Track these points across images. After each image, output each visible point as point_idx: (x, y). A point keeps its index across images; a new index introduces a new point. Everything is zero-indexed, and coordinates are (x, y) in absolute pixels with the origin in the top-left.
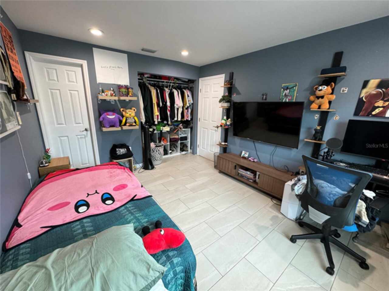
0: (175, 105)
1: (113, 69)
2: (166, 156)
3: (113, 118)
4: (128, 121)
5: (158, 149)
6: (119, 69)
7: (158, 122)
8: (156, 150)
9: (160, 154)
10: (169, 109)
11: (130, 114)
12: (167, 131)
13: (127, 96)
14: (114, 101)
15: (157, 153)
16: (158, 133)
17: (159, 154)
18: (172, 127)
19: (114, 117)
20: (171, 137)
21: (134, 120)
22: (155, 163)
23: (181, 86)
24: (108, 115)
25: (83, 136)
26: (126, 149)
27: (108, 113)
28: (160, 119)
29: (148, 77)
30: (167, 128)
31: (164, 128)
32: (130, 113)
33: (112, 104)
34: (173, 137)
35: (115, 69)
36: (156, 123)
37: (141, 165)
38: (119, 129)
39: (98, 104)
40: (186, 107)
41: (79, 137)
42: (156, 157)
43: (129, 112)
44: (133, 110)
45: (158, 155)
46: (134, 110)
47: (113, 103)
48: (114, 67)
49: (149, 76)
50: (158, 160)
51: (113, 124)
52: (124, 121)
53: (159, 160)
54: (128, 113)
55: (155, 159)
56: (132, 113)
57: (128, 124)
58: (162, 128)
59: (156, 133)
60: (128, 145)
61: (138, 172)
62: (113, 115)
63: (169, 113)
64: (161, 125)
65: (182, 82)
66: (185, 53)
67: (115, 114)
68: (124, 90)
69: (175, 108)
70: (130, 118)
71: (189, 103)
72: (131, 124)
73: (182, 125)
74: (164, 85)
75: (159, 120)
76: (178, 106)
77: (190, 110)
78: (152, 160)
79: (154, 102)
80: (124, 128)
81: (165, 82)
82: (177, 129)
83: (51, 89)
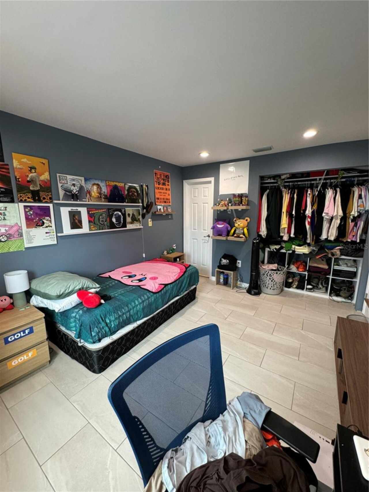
0: (324, 215)
1: (234, 180)
2: (299, 291)
4: (237, 232)
5: (269, 272)
6: (239, 178)
7: (290, 238)
8: (266, 273)
9: (272, 281)
10: (309, 220)
11: (239, 225)
12: (304, 254)
13: (240, 205)
14: (230, 211)
15: (268, 278)
16: (289, 254)
17: (270, 281)
18: (314, 248)
19: (222, 226)
20: (310, 265)
21: (242, 231)
22: (264, 289)
23: (354, 181)
24: (219, 224)
25: (206, 241)
26: (228, 261)
27: (219, 222)
28: (294, 234)
30: (304, 249)
31: (297, 247)
33: (229, 214)
34: (316, 265)
35: (235, 179)
36: (286, 238)
37: (247, 285)
38: (224, 238)
39: (218, 213)
40: (351, 217)
41: (204, 241)
42: (266, 283)
43: (239, 222)
44: (245, 221)
45: (269, 281)
46: (247, 220)
48: (235, 177)
49: (288, 176)
50: (269, 288)
51: (220, 233)
52: (232, 231)
53: (270, 289)
54: (237, 223)
55: (264, 285)
56: (241, 224)
57: (235, 235)
58: (293, 246)
59: (285, 253)
60: (237, 258)
61: (236, 291)
62: (222, 224)
63: (308, 227)
64: (294, 243)
66: (310, 134)
67: (225, 224)
68: (237, 199)
69: (324, 219)
70: (239, 228)
71: (357, 209)
72: (239, 235)
73: (341, 249)
74: (313, 184)
75: (292, 235)
76: (328, 216)
77: (361, 224)
78: (261, 286)
79: (283, 211)
80: (230, 238)
81: (318, 179)
82: (325, 253)
83: (194, 203)
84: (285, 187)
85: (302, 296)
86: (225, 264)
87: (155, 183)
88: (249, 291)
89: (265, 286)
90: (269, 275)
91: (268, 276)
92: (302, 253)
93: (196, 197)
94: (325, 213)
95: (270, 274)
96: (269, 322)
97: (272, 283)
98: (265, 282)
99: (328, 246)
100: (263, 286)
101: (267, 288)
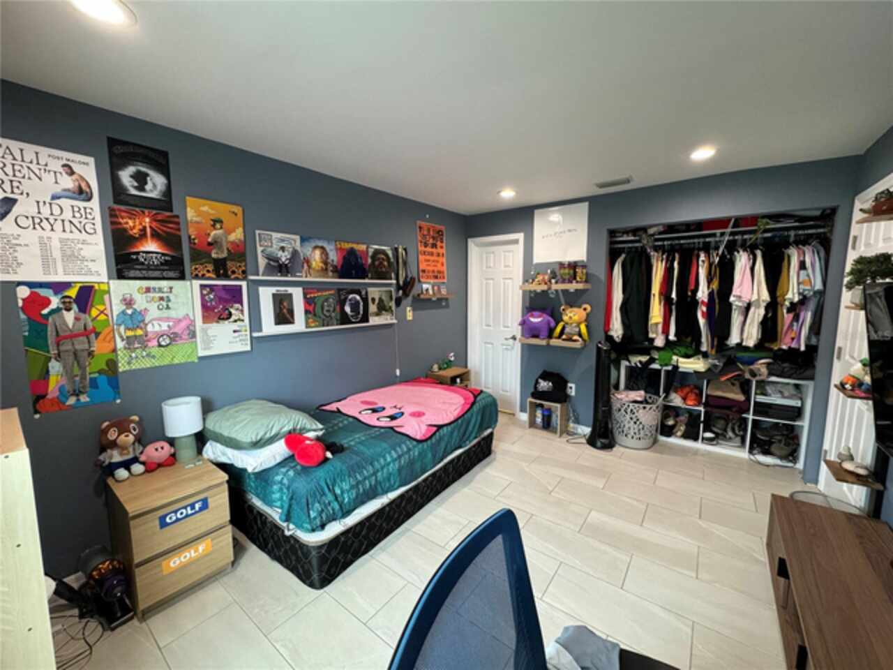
0: (732, 299)
2: (690, 444)
3: (540, 322)
4: (567, 330)
6: (570, 233)
7: (668, 343)
8: (624, 408)
9: (635, 423)
10: (704, 309)
12: (696, 372)
13: (571, 282)
14: (555, 292)
15: (628, 417)
16: (667, 372)
17: (632, 422)
18: (716, 362)
19: (539, 320)
20: (709, 393)
21: (577, 330)
22: (620, 438)
23: (789, 236)
24: (533, 316)
25: (509, 347)
26: (550, 384)
27: (534, 313)
28: (676, 335)
29: (660, 233)
30: (696, 363)
31: (681, 360)
32: (572, 315)
33: (551, 298)
34: (720, 394)
35: (561, 235)
36: (660, 342)
37: (587, 430)
38: (544, 343)
39: (530, 297)
40: (787, 303)
41: (504, 347)
42: (624, 426)
43: (571, 312)
44: (581, 310)
45: (629, 422)
46: (585, 309)
47: (552, 296)
48: (561, 233)
49: (661, 229)
50: (630, 436)
51: (535, 333)
52: (559, 329)
53: (633, 437)
54: (567, 315)
55: (621, 430)
56: (574, 315)
57: (564, 337)
58: (675, 358)
59: (659, 371)
60: (568, 378)
61: (567, 441)
62: (539, 317)
63: (702, 321)
64: (675, 351)
65: (795, 222)
66: (703, 154)
67: (545, 315)
68: (567, 271)
69: (734, 307)
70: (571, 324)
71: (799, 289)
72: (570, 336)
73: (768, 364)
74: (709, 242)
75: (672, 337)
76: (740, 301)
77: (807, 316)
78: (614, 431)
79: (653, 292)
80: (554, 342)
81: (718, 235)
82: (736, 371)
83: (487, 279)
84: (656, 249)
85: (696, 452)
86: (545, 389)
87: (419, 244)
88: (592, 441)
89: (623, 432)
90: (629, 410)
91: (626, 413)
92: (691, 371)
93: (490, 267)
94: (734, 296)
95: (632, 410)
96: (635, 503)
97: (636, 426)
98: (622, 425)
99: (743, 357)
100: (617, 432)
101: (626, 435)
